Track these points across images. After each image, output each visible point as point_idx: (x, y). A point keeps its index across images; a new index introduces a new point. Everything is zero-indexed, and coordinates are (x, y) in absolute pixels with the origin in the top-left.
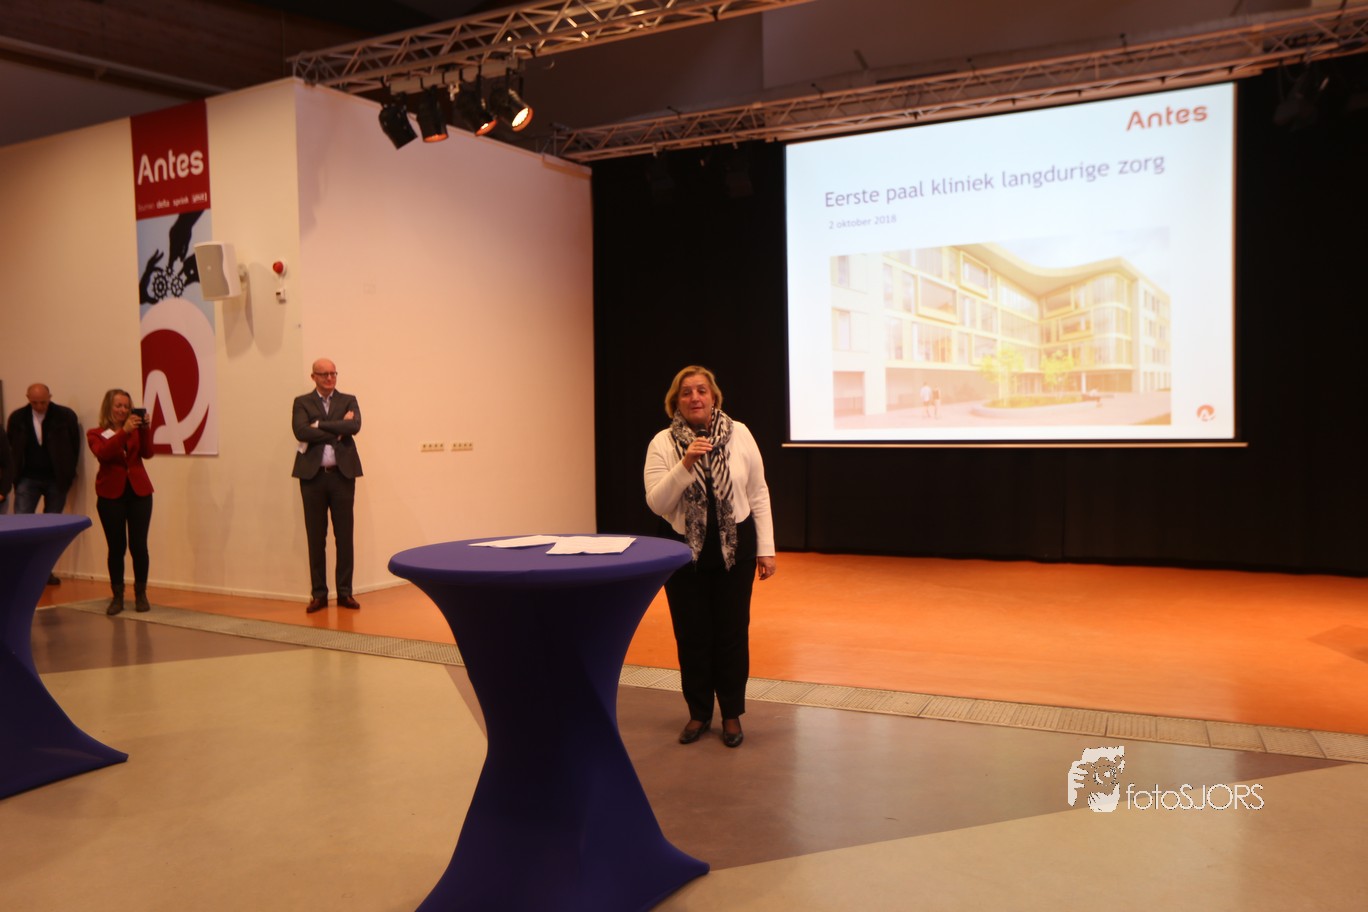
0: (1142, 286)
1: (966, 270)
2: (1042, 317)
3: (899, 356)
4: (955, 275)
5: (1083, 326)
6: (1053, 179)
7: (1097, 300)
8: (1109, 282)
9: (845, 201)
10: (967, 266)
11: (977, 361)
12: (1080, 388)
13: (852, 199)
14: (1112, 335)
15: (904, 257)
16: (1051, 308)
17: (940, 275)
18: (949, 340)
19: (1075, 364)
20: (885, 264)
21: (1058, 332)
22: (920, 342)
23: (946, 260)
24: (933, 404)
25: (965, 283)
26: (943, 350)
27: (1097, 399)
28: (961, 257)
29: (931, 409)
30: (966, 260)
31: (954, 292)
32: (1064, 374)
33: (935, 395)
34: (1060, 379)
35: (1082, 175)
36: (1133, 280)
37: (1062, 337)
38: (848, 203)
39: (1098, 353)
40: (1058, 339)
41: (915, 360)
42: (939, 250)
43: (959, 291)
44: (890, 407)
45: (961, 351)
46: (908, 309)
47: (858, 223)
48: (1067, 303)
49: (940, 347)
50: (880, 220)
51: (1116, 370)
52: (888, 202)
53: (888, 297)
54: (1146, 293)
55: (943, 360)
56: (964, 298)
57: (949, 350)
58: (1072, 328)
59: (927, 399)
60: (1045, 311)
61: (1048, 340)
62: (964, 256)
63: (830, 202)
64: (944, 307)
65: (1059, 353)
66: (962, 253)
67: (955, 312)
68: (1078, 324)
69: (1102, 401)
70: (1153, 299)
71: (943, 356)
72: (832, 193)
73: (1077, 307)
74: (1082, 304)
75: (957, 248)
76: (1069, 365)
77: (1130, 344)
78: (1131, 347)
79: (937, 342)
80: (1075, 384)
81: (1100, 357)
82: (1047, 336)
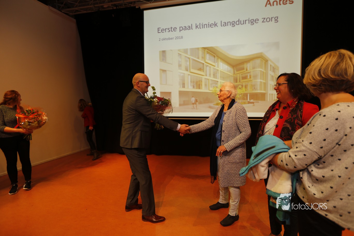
0: (270, 63)
1: (208, 56)
2: (234, 74)
3: (184, 87)
4: (203, 58)
5: (249, 77)
6: (239, 24)
7: (254, 68)
8: (258, 61)
9: (164, 31)
10: (208, 55)
11: (211, 89)
12: (247, 99)
13: (167, 30)
14: (259, 80)
15: (186, 51)
16: (237, 71)
17: (198, 58)
18: (201, 81)
19: (246, 91)
20: (179, 54)
21: (240, 79)
22: (191, 82)
23: (200, 52)
24: (196, 104)
25: (207, 61)
26: (199, 85)
27: (253, 103)
28: (206, 51)
29: (195, 105)
30: (208, 53)
31: (203, 64)
32: (242, 94)
33: (196, 101)
34: (240, 96)
35: (249, 23)
36: (266, 61)
37: (241, 81)
38: (166, 32)
39: (254, 87)
40: (240, 82)
41: (189, 88)
42: (198, 49)
43: (205, 64)
44: (180, 105)
45: (206, 85)
46: (187, 70)
47: (169, 39)
48: (244, 69)
49: (198, 84)
50: (177, 38)
51: (260, 93)
52: (180, 32)
53: (180, 66)
54: (271, 65)
55: (199, 88)
56: (207, 66)
57: (201, 85)
58: (245, 78)
59: (193, 102)
60: (235, 71)
61: (236, 82)
62: (207, 51)
63: (159, 31)
64: (200, 69)
65: (240, 86)
66: (206, 50)
67: (203, 71)
68: (247, 76)
69: (255, 103)
70: (273, 68)
71: (199, 87)
72: (160, 28)
73: (247, 70)
74: (248, 69)
75: (204, 48)
76: (243, 91)
77: (265, 83)
78: (266, 84)
79: (197, 82)
80: (245, 98)
81: (254, 88)
82: (236, 80)
